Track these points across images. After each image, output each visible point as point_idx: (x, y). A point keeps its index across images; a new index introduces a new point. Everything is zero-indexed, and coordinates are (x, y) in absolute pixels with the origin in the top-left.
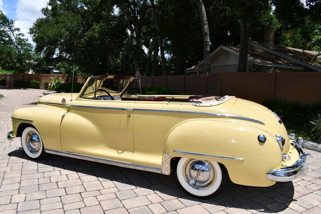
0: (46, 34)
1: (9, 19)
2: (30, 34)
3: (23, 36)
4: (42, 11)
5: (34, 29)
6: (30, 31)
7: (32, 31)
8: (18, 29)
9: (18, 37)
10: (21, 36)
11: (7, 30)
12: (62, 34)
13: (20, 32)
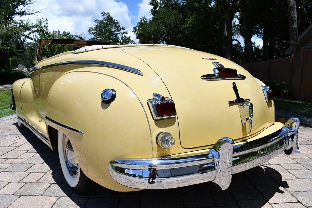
0: (146, 31)
1: (115, 20)
2: (134, 32)
3: (126, 34)
4: (151, 11)
5: (137, 27)
6: (134, 29)
8: (123, 29)
9: (124, 35)
11: (114, 29)
12: (160, 29)
13: (125, 31)
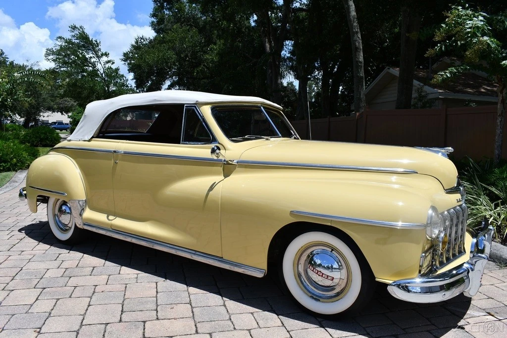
0: (145, 60)
1: (93, 40)
2: (125, 61)
3: (112, 64)
5: (130, 53)
6: (124, 56)
7: (126, 57)
9: (107, 66)
10: (109, 65)
11: (91, 55)
12: (168, 59)
13: (109, 59)
